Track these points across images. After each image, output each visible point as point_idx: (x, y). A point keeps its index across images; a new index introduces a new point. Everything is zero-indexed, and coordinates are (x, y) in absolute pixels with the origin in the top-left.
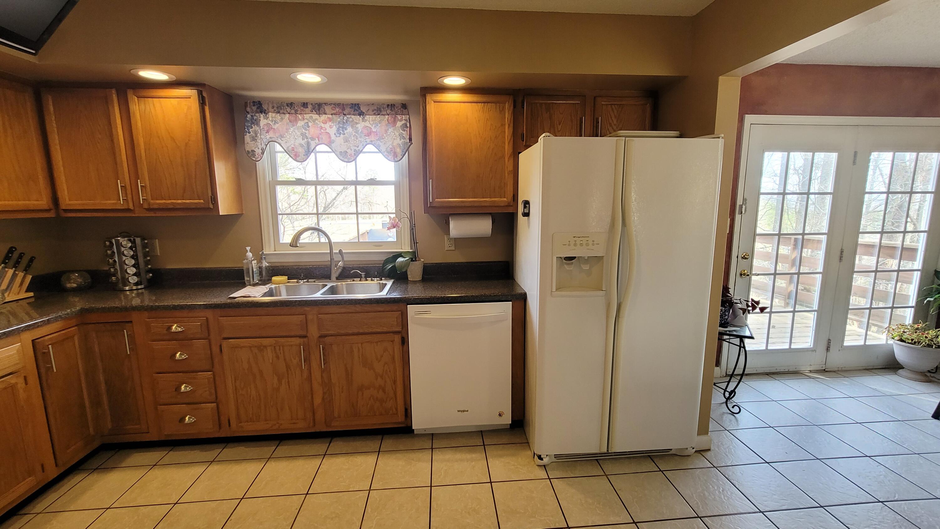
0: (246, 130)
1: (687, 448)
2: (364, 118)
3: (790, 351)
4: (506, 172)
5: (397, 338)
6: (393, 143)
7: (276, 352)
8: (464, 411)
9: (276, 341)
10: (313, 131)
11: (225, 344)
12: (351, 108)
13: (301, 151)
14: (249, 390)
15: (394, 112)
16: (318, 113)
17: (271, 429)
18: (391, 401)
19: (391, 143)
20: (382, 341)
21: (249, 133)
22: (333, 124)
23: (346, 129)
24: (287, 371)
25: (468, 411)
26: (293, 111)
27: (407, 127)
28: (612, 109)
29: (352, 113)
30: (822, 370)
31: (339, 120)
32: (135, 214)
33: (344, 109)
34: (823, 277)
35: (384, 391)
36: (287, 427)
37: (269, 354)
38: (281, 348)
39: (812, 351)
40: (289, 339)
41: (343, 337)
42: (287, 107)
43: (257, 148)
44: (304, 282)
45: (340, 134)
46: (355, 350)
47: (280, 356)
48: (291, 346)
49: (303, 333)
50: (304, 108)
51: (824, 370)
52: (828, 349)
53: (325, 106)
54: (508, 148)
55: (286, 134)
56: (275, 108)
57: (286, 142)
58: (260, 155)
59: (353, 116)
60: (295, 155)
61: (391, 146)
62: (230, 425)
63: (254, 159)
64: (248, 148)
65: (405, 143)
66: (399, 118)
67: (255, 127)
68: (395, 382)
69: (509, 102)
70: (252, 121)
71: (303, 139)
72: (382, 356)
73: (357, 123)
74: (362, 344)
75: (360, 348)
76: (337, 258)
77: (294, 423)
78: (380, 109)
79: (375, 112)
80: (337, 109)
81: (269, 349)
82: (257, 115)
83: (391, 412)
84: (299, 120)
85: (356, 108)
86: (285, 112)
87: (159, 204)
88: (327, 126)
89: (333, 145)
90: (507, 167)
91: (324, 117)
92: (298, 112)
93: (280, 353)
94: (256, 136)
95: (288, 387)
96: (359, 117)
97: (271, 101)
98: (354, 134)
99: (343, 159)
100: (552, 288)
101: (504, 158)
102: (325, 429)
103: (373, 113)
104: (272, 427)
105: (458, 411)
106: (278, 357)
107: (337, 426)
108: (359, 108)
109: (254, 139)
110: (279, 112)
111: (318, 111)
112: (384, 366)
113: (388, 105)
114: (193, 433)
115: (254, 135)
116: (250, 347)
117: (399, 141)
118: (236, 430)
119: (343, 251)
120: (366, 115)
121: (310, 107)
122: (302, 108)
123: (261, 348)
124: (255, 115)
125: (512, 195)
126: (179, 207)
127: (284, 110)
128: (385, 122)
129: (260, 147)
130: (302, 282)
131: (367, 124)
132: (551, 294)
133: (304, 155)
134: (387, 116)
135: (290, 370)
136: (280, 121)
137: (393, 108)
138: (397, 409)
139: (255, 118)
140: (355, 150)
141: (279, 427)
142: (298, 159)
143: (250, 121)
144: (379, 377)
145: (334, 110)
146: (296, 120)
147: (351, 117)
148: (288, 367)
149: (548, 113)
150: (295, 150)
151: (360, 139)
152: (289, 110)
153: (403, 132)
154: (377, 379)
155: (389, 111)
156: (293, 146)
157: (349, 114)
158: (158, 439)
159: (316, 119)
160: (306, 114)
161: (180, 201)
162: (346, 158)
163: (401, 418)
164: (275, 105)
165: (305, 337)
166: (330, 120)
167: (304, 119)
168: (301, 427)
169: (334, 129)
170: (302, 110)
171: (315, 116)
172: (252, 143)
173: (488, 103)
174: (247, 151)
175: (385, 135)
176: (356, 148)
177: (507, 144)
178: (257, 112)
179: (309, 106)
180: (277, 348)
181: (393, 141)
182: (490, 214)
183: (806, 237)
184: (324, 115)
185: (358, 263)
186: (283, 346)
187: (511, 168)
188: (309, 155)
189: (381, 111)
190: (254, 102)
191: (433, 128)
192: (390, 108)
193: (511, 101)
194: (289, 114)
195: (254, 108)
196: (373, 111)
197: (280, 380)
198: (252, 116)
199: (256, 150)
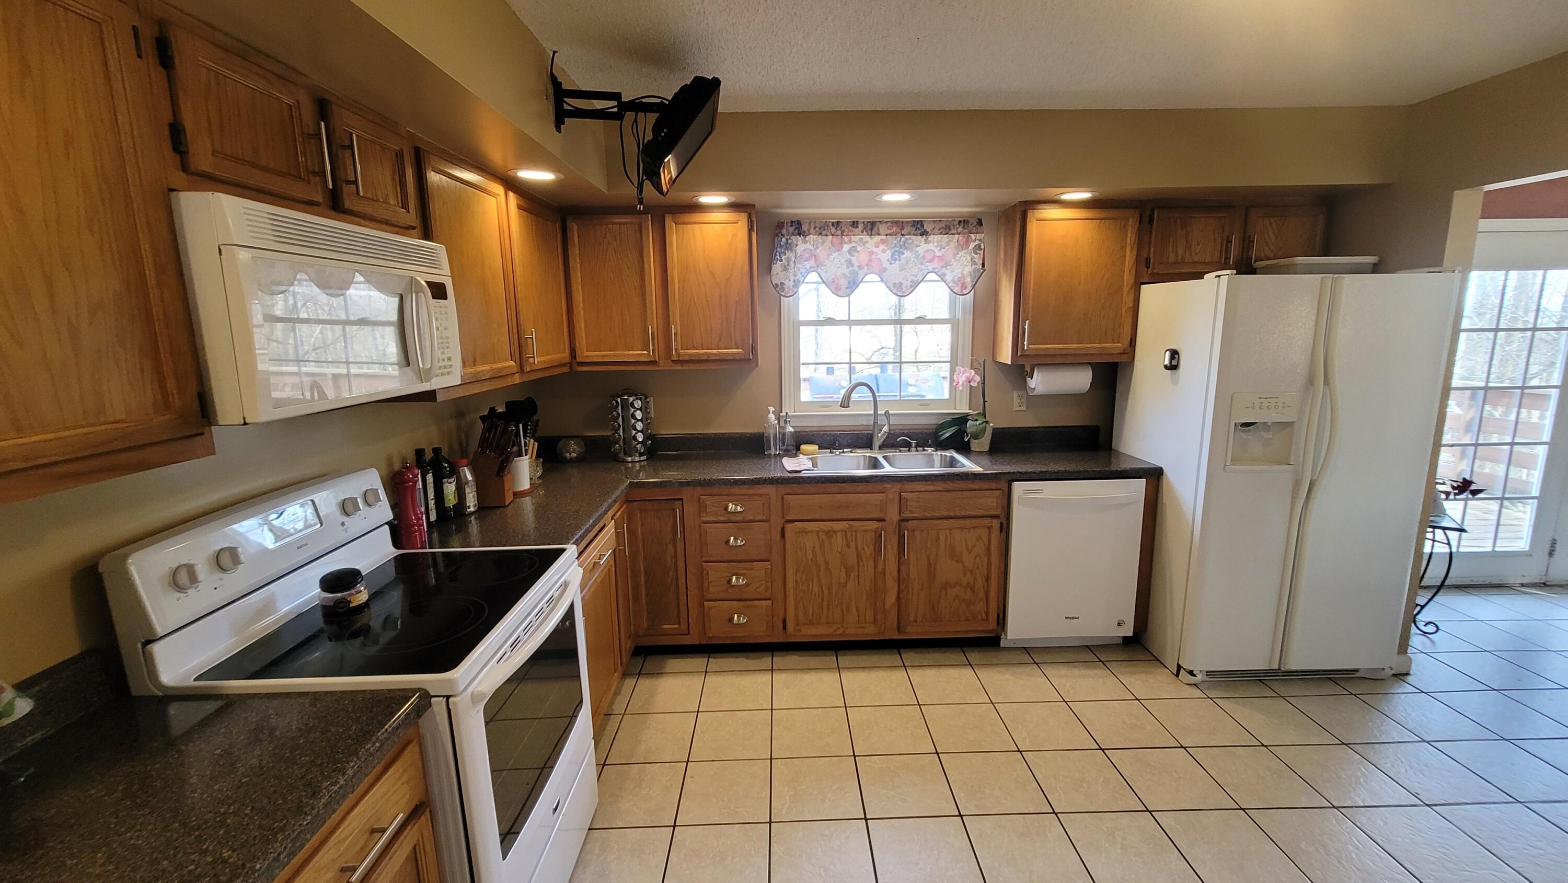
0: (778, 257)
1: (1384, 669)
2: (927, 239)
3: (1494, 554)
4: (1124, 309)
5: (996, 523)
6: (963, 270)
7: (846, 539)
8: (1073, 618)
9: (849, 525)
10: (861, 257)
11: (789, 527)
12: (912, 226)
13: (844, 283)
14: (811, 585)
15: (966, 231)
16: (870, 233)
17: (834, 633)
18: (981, 603)
19: (960, 271)
20: (976, 527)
21: (781, 261)
22: (886, 248)
23: (903, 254)
24: (858, 562)
25: (1078, 618)
26: (839, 232)
27: (981, 249)
28: (1271, 223)
29: (913, 232)
30: (1541, 583)
31: (895, 242)
32: (659, 366)
33: (902, 228)
34: (1550, 448)
35: (972, 589)
36: (854, 632)
37: (839, 540)
38: (854, 534)
39: (1527, 555)
40: (865, 523)
41: (930, 522)
42: (831, 227)
43: (787, 280)
44: (840, 453)
45: (896, 260)
46: (942, 538)
47: (851, 543)
48: (866, 531)
49: (878, 515)
50: (853, 227)
51: (1544, 584)
52: (1551, 553)
53: (880, 225)
54: (1128, 278)
55: (827, 261)
56: (817, 229)
57: (826, 272)
58: (791, 289)
59: (913, 237)
60: (836, 288)
61: (959, 275)
62: (785, 627)
63: (783, 294)
64: (776, 280)
65: (976, 270)
66: (974, 238)
67: (789, 254)
68: (988, 579)
69: (1133, 218)
70: (786, 246)
71: (848, 267)
72: (974, 546)
73: (917, 246)
74: (951, 530)
75: (948, 535)
76: (882, 420)
77: (862, 627)
78: (949, 226)
79: (942, 230)
80: (895, 228)
81: (839, 534)
82: (792, 237)
83: (980, 617)
84: (846, 243)
85: (919, 226)
86: (828, 233)
87: (691, 355)
88: (878, 250)
89: (884, 274)
90: (1125, 302)
91: (877, 238)
92: (845, 234)
93: (852, 539)
94: (788, 265)
95: (857, 582)
96: (920, 237)
97: (812, 220)
98: (913, 259)
99: (896, 292)
100: (1226, 462)
101: (1122, 290)
102: (896, 636)
103: (940, 231)
104: (836, 631)
105: (1066, 618)
106: (848, 546)
107: (912, 633)
108: (923, 226)
109: (785, 268)
110: (821, 234)
111: (869, 231)
112: (975, 559)
113: (960, 222)
114: (740, 636)
115: (786, 264)
116: (818, 532)
117: (969, 269)
118: (795, 634)
119: (890, 412)
120: (930, 235)
121: (861, 226)
122: (851, 228)
123: (830, 534)
124: (790, 238)
125: (1129, 339)
126: (713, 358)
127: (828, 231)
128: (953, 244)
129: (792, 278)
130: (837, 453)
131: (930, 246)
132: (1224, 468)
133: (847, 288)
134: (957, 236)
135: (862, 561)
136: (822, 245)
137: (966, 226)
138: (987, 614)
139: (790, 241)
140: (912, 281)
141: (844, 632)
142: (839, 293)
143: (785, 247)
144: (968, 573)
145: (890, 229)
146: (842, 243)
147: (910, 238)
148: (859, 556)
149: (1184, 230)
150: (836, 281)
151: (920, 266)
152: (833, 230)
153: (975, 256)
154: (965, 574)
155: (960, 230)
156: (833, 277)
157: (909, 234)
158: (697, 643)
159: (867, 242)
160: (854, 235)
161: (715, 351)
162: (900, 291)
163: (992, 625)
164: (818, 225)
165: (883, 520)
166: (883, 242)
167: (850, 242)
168: (869, 632)
169: (889, 253)
170: (851, 231)
171: (866, 238)
172: (782, 273)
173: (1105, 219)
174: (776, 284)
175: (953, 260)
176: (914, 278)
177: (1127, 272)
178: (793, 234)
179: (859, 225)
180: (849, 534)
181: (964, 268)
182: (1090, 363)
183: (1526, 391)
184: (877, 237)
185: (901, 427)
186: (855, 531)
187: (1130, 304)
188: (854, 288)
189: (950, 230)
190: (792, 222)
191: (1033, 254)
192: (962, 226)
193: (1137, 216)
194: (833, 235)
195: (791, 229)
196: (940, 229)
197: (848, 575)
198: (787, 239)
199: (786, 282)
